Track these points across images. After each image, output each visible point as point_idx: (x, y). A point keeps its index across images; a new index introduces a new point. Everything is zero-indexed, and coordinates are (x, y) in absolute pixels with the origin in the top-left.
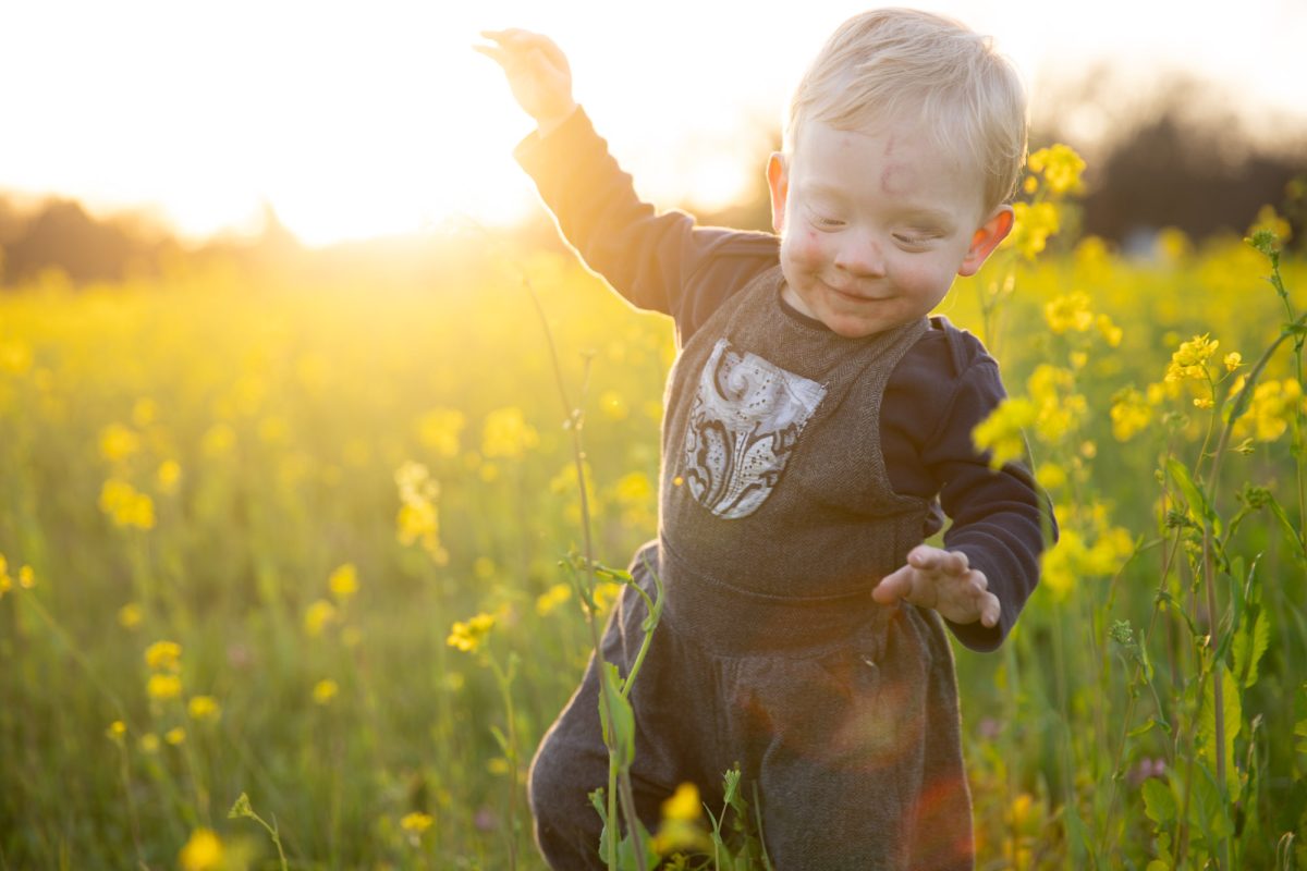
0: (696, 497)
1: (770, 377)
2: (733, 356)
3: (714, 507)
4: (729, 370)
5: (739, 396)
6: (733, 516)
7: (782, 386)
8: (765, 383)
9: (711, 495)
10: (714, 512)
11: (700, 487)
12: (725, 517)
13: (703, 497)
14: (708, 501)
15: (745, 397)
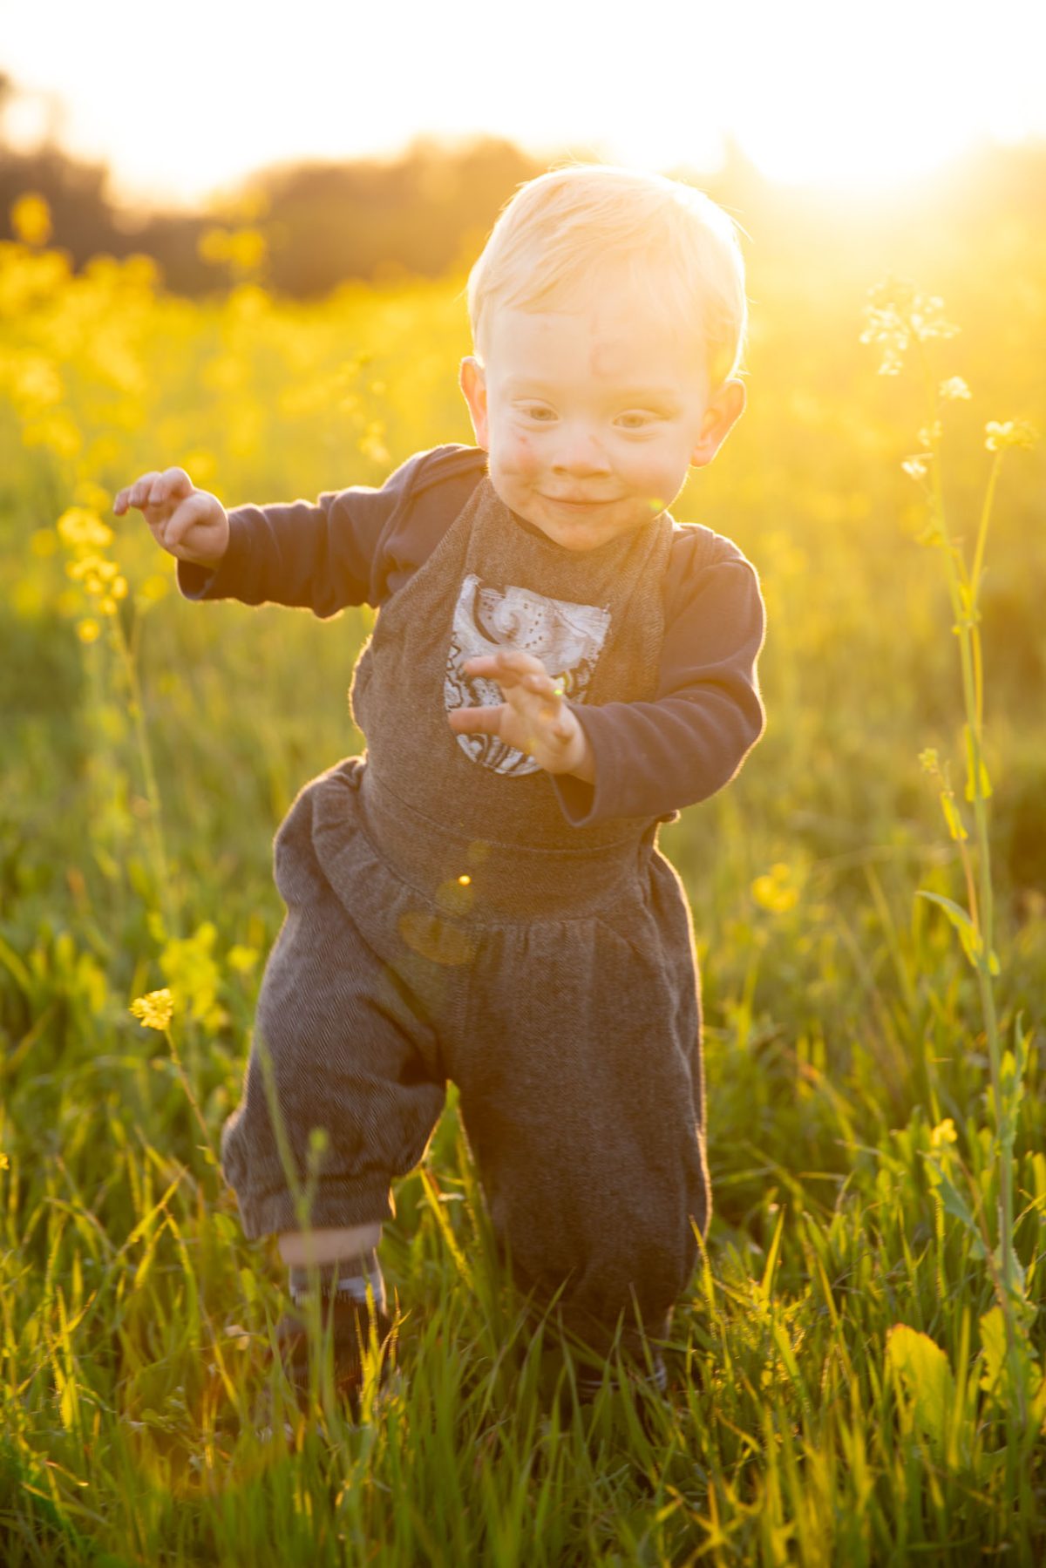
0: (472, 757)
1: (541, 609)
2: (489, 593)
3: (497, 766)
4: (491, 609)
5: (510, 636)
6: (524, 772)
7: (556, 618)
8: (537, 618)
9: (492, 753)
10: (499, 771)
11: (476, 746)
12: (514, 774)
13: (481, 756)
14: (489, 759)
15: (518, 637)
